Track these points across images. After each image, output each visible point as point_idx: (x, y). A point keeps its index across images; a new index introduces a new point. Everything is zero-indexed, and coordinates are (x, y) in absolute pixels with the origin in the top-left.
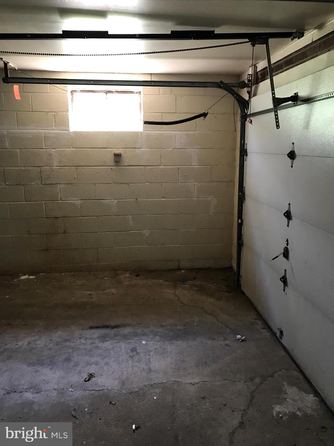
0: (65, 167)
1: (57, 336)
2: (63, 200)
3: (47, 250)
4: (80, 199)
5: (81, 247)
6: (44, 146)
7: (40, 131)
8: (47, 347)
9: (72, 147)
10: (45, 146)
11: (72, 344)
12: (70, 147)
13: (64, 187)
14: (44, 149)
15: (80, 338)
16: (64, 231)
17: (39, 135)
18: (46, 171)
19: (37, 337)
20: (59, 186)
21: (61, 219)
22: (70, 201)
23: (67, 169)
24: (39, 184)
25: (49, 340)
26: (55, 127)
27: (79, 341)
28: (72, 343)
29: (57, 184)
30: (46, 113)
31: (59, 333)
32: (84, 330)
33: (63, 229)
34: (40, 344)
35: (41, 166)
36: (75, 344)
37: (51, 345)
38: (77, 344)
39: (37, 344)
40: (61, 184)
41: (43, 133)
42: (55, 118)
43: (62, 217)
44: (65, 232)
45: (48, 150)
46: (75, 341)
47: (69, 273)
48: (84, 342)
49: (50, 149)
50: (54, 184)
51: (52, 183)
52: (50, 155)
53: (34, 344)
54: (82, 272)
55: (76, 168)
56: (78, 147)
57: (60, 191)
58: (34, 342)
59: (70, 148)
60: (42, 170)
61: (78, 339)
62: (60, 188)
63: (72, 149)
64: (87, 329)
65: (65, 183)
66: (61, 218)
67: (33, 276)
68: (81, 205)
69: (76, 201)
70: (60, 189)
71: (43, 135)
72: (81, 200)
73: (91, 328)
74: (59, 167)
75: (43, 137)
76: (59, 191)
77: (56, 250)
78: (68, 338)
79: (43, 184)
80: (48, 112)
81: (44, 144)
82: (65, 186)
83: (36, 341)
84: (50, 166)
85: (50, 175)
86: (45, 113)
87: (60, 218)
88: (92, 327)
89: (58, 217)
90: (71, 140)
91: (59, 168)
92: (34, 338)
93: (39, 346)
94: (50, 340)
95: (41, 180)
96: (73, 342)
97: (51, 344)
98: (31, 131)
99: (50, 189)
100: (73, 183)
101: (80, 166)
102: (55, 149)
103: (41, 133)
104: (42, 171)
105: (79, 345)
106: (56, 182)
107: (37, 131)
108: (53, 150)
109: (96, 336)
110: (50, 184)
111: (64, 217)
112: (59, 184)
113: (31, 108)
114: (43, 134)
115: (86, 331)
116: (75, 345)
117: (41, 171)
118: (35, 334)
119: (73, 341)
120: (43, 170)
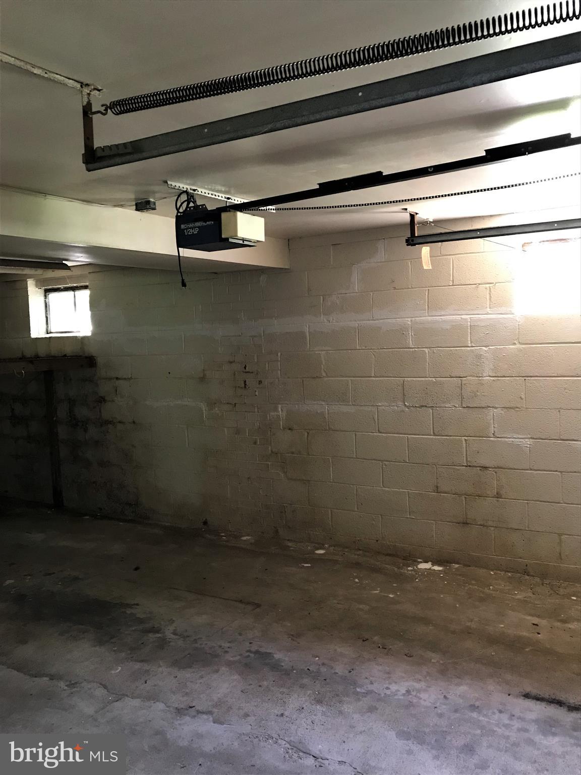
0: (504, 378)
1: (458, 694)
2: (498, 437)
3: (465, 523)
4: (529, 436)
5: (528, 528)
6: (469, 342)
7: (463, 317)
8: (436, 709)
9: (520, 343)
10: (471, 342)
11: (483, 719)
12: (515, 342)
13: (501, 414)
14: (469, 347)
15: (500, 712)
16: (497, 494)
17: (462, 323)
18: (470, 384)
19: (423, 685)
20: (492, 411)
21: (493, 471)
22: (510, 440)
23: (508, 382)
24: (457, 406)
25: (442, 697)
26: (490, 308)
27: (496, 716)
28: (483, 717)
29: (489, 408)
30: (475, 286)
31: (463, 688)
32: (511, 696)
33: (496, 489)
34: (425, 700)
35: (461, 376)
36: (489, 720)
37: (445, 709)
38: (492, 721)
39: (421, 699)
40: (496, 408)
41: (469, 320)
42: (490, 294)
43: (495, 468)
44: (498, 496)
45: (476, 348)
46: (490, 714)
47: (503, 573)
48: (507, 722)
49: (479, 346)
50: (483, 408)
51: (479, 405)
52: (479, 357)
53: (415, 696)
54: (528, 575)
55: (525, 379)
56: (529, 342)
57: (494, 420)
58: (417, 693)
59: (515, 344)
60: (464, 382)
61: (496, 711)
62: (493, 415)
63: (518, 346)
64: (517, 696)
65: (503, 406)
66: (493, 468)
67: (439, 565)
68: (530, 447)
69: (521, 440)
70: (493, 417)
71: (469, 323)
72: (532, 438)
73: (527, 696)
74: (493, 378)
75: (469, 327)
76: (492, 420)
77: (481, 526)
78: (477, 704)
79: (464, 407)
80: (479, 284)
81: (469, 339)
82: (503, 412)
83: (419, 691)
84: (477, 377)
85: (477, 391)
86: (473, 286)
87: (490, 469)
88: (528, 694)
89: (486, 467)
90: (518, 330)
91: (493, 380)
92: (417, 685)
93: (422, 702)
94: (445, 697)
95: (461, 399)
96: (485, 716)
97: (444, 707)
98: (449, 317)
99: (475, 416)
100: (517, 408)
101: (531, 377)
102: (488, 346)
103: (466, 319)
104: (463, 385)
105: (497, 725)
106: (486, 405)
107: (458, 317)
108: (484, 348)
109: (532, 716)
110: (476, 407)
111: (498, 467)
112: (492, 407)
113: (452, 279)
114: (467, 322)
115: (515, 700)
116: (488, 722)
117: (461, 385)
118: (420, 677)
119: (485, 713)
120: (466, 382)
